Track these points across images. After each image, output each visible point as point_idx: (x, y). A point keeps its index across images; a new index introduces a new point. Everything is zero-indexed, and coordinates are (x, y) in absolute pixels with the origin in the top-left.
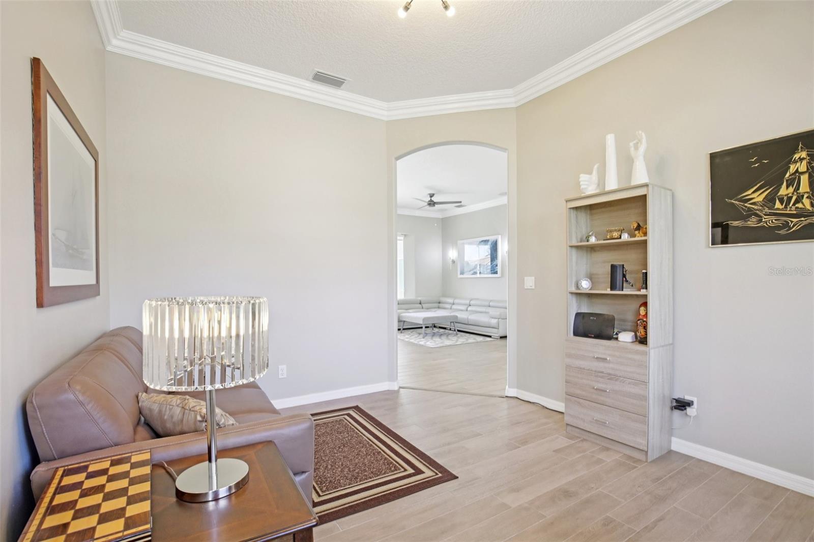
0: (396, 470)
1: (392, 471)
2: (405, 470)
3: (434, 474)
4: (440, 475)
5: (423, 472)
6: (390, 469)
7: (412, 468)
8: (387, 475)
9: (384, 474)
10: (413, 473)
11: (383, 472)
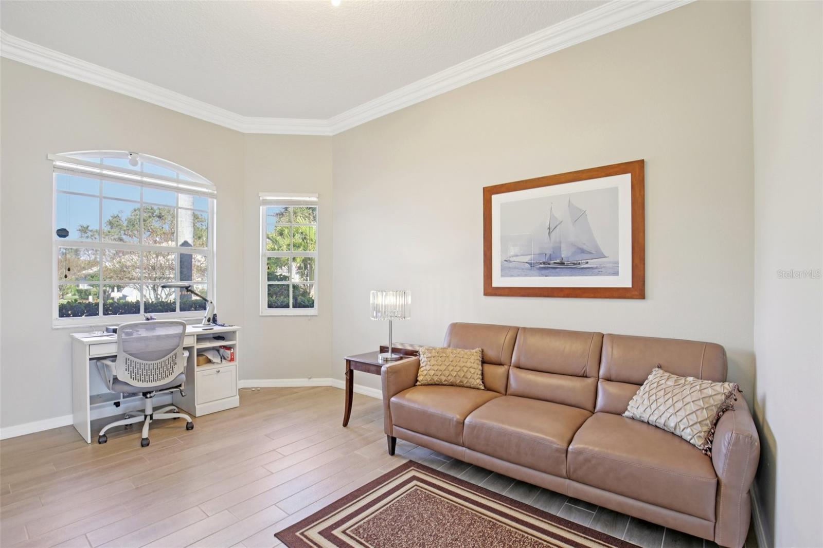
0: (356, 530)
1: (361, 526)
2: (344, 532)
3: (305, 533)
4: (298, 534)
5: (320, 533)
6: (364, 530)
7: (336, 537)
8: (365, 521)
9: (368, 522)
10: (333, 530)
11: (371, 523)
